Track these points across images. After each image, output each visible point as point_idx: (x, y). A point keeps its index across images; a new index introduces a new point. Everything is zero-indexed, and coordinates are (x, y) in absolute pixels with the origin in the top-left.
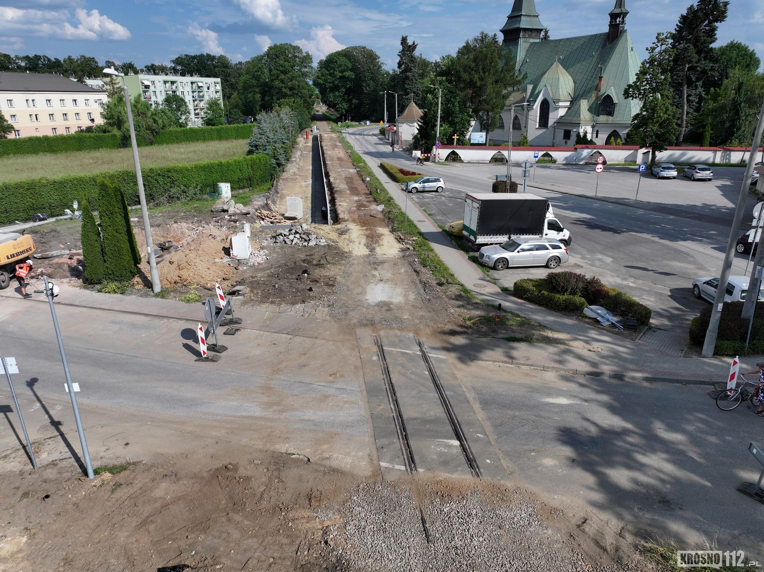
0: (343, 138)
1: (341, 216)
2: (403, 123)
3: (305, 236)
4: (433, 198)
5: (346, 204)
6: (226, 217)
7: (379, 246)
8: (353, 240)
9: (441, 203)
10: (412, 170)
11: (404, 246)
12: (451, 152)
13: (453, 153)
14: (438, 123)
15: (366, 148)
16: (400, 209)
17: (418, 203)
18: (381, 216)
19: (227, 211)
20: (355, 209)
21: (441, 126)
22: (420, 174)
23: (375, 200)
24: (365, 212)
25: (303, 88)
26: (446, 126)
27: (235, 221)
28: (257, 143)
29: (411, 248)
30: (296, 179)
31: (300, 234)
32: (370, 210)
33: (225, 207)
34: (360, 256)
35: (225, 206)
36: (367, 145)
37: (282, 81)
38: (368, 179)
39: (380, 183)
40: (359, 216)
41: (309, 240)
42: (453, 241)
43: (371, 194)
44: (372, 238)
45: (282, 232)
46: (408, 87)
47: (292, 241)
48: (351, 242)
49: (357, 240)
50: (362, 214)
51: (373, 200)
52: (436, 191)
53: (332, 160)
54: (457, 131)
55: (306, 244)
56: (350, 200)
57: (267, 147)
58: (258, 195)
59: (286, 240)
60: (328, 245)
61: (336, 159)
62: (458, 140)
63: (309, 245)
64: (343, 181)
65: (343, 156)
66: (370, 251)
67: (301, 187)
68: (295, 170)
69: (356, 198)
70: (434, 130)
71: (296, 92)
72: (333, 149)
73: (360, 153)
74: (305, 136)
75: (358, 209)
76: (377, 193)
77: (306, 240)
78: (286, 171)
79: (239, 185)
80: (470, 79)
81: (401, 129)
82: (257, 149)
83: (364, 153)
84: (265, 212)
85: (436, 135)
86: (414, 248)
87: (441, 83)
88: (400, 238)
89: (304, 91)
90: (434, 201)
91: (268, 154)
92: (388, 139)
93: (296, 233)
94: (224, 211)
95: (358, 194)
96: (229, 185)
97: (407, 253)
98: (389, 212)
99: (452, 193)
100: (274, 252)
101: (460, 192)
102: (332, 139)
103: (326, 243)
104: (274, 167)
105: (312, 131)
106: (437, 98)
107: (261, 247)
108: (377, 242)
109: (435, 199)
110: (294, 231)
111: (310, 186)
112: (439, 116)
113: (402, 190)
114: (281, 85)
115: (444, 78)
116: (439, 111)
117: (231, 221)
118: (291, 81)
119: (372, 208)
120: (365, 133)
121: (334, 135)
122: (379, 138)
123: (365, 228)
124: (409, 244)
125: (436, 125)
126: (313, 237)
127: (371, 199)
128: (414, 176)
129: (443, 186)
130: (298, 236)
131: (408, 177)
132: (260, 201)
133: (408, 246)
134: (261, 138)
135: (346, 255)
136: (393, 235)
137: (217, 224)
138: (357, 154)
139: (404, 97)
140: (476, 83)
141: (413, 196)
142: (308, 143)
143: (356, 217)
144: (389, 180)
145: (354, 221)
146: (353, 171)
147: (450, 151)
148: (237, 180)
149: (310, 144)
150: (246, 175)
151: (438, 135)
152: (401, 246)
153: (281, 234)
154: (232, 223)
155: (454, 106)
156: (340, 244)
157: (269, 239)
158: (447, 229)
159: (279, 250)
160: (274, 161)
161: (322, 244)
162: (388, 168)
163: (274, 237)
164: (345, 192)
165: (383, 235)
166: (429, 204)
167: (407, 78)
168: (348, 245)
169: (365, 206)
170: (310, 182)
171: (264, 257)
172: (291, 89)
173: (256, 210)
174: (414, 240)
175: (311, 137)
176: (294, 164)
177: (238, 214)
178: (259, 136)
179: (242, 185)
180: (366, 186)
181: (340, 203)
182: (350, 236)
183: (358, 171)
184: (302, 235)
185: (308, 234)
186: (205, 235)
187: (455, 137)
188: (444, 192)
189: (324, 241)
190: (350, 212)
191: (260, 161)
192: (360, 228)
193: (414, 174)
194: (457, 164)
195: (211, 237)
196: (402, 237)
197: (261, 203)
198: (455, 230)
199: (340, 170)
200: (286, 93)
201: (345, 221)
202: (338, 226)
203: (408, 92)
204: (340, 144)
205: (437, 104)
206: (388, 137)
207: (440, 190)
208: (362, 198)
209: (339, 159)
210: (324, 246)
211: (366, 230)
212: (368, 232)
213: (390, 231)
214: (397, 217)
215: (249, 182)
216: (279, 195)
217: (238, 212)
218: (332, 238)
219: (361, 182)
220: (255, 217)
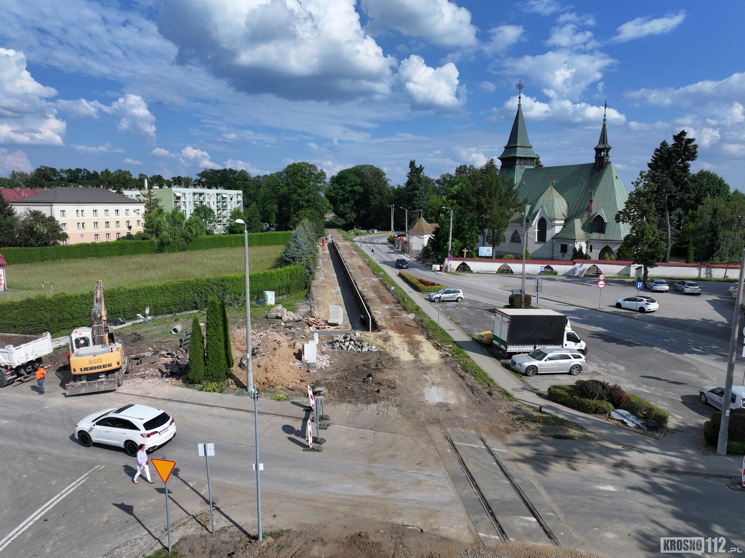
0: (357, 246)
1: (379, 323)
2: (413, 235)
3: (358, 343)
4: (455, 307)
5: (380, 313)
6: (282, 324)
7: (421, 352)
8: (397, 346)
9: (463, 312)
10: (431, 281)
11: (444, 353)
12: (461, 264)
13: (464, 264)
14: (450, 238)
15: (382, 257)
16: (429, 318)
17: (443, 312)
18: (413, 324)
19: (281, 318)
20: (389, 317)
21: (452, 241)
22: (438, 285)
23: (405, 309)
24: (399, 320)
25: (318, 201)
26: (457, 241)
27: (290, 328)
28: (294, 256)
29: (450, 355)
30: (325, 287)
31: (354, 341)
32: (403, 318)
33: (279, 315)
34: (408, 361)
35: (279, 313)
36: (381, 254)
37: (300, 195)
38: (393, 288)
39: (404, 293)
40: (395, 324)
41: (362, 347)
42: (484, 349)
43: (399, 303)
44: (413, 345)
45: (338, 339)
46: (415, 203)
47: (348, 347)
48: (396, 348)
49: (399, 346)
50: (397, 322)
51: (402, 308)
52: (457, 301)
53: (355, 269)
54: (467, 245)
55: (360, 350)
56: (382, 308)
57: (303, 259)
58: (300, 302)
59: (343, 346)
60: (379, 351)
61: (357, 268)
62: (467, 253)
63: (363, 351)
64: (370, 289)
65: (362, 265)
66: (415, 357)
67: (332, 294)
68: (323, 278)
69: (387, 307)
70: (446, 245)
71: (312, 204)
72: (351, 257)
73: (377, 262)
74: (321, 244)
75: (392, 317)
76: (405, 302)
77: (359, 347)
78: (316, 279)
79: (280, 293)
80: (478, 202)
81: (411, 241)
82: (294, 260)
83: (381, 263)
84: (311, 319)
85: (448, 249)
86: (453, 355)
87: (452, 205)
88: (438, 345)
89: (319, 203)
90: (457, 310)
91: (303, 265)
92: (398, 248)
93: (351, 340)
94: (277, 318)
95: (387, 303)
96: (273, 293)
97: (448, 360)
98: (421, 321)
99: (470, 303)
100: (335, 357)
101: (477, 302)
102: (346, 247)
103: (377, 350)
104: (308, 276)
105: (327, 239)
106: (449, 218)
107: (321, 352)
108: (418, 349)
109: (457, 308)
110: (349, 339)
111: (340, 293)
112: (451, 232)
113: (426, 299)
114: (298, 198)
115: (455, 201)
116: (451, 228)
117: (286, 328)
118: (308, 194)
119: (404, 317)
120: (375, 241)
121: (347, 243)
122: (389, 247)
123: (403, 335)
124: (447, 351)
125: (448, 240)
126: (365, 344)
127: (400, 308)
128: (434, 287)
129: (463, 297)
130: (352, 343)
131: (428, 287)
132: (304, 309)
133: (447, 353)
134: (297, 251)
135: (396, 360)
136: (430, 342)
137: (274, 330)
138: (375, 263)
139: (412, 211)
140: (483, 206)
141: (437, 306)
142: (325, 251)
143: (392, 324)
144: (412, 290)
145: (392, 328)
146: (375, 279)
147: (461, 262)
148: (278, 288)
149: (327, 251)
150: (285, 284)
151: (450, 249)
152: (441, 353)
153: (337, 341)
154: (288, 329)
155: (464, 224)
156: (388, 350)
157: (326, 345)
158: (477, 338)
159: (338, 355)
160: (308, 271)
161: (374, 350)
162: (408, 278)
163: (330, 343)
164: (375, 300)
165: (421, 342)
166: (453, 313)
167: (415, 195)
168: (394, 351)
169: (397, 315)
170: (339, 289)
171: (328, 361)
172: (307, 201)
173: (304, 317)
174: (450, 348)
175: (326, 245)
176: (321, 272)
177: (292, 321)
178: (296, 249)
179: (281, 292)
180: (393, 295)
181: (375, 311)
182: (393, 343)
183: (380, 280)
184: (356, 342)
185: (361, 341)
186: (270, 341)
187: (465, 251)
188: (463, 302)
189: (375, 347)
190: (386, 320)
191: (297, 271)
192: (399, 335)
193: (433, 284)
194: (468, 275)
195: (275, 342)
196: (439, 345)
197: (305, 310)
198: (485, 339)
199: (364, 278)
200: (302, 205)
201: (383, 328)
202: (380, 333)
203: (416, 207)
204: (356, 253)
205: (449, 223)
206: (399, 246)
207: (459, 300)
208: (392, 306)
209: (360, 267)
210: (376, 352)
211: (405, 337)
212: (407, 339)
213: (426, 339)
214: (429, 325)
215: (287, 289)
216: (315, 302)
217: (292, 319)
218: (380, 345)
219: (386, 291)
220: (304, 323)
